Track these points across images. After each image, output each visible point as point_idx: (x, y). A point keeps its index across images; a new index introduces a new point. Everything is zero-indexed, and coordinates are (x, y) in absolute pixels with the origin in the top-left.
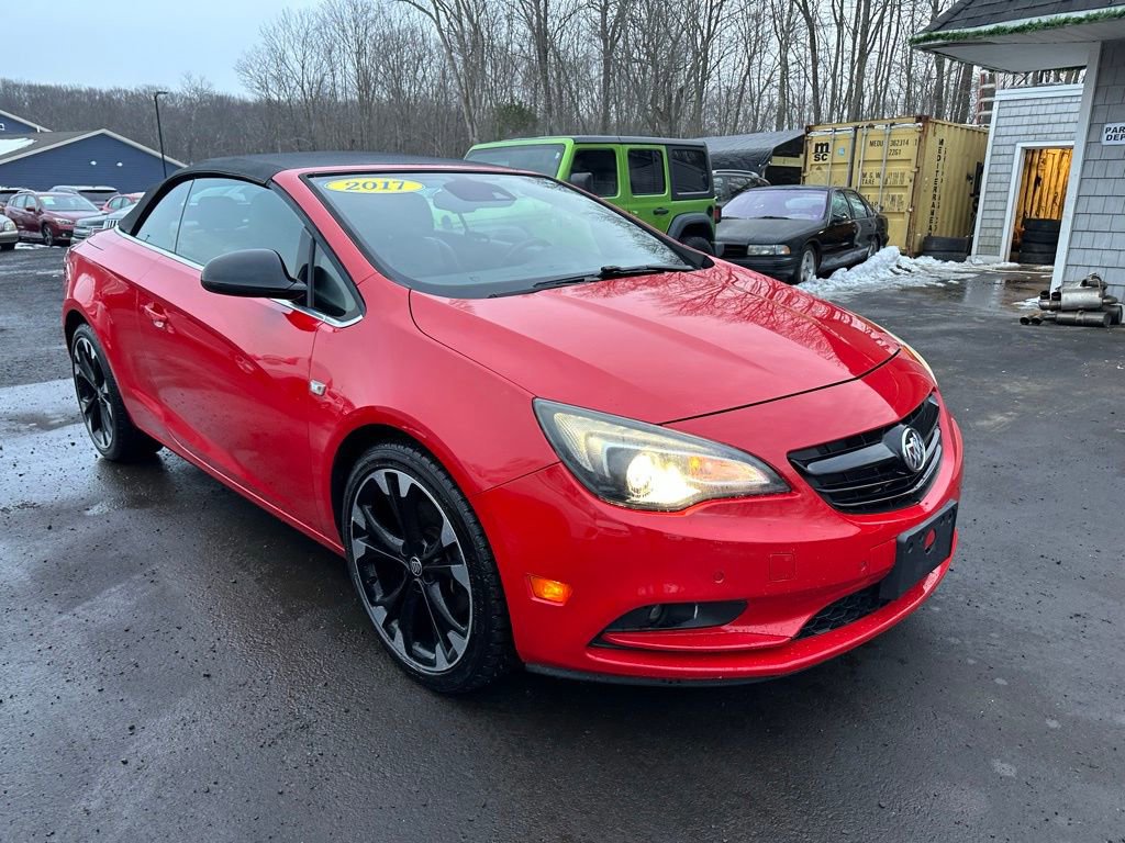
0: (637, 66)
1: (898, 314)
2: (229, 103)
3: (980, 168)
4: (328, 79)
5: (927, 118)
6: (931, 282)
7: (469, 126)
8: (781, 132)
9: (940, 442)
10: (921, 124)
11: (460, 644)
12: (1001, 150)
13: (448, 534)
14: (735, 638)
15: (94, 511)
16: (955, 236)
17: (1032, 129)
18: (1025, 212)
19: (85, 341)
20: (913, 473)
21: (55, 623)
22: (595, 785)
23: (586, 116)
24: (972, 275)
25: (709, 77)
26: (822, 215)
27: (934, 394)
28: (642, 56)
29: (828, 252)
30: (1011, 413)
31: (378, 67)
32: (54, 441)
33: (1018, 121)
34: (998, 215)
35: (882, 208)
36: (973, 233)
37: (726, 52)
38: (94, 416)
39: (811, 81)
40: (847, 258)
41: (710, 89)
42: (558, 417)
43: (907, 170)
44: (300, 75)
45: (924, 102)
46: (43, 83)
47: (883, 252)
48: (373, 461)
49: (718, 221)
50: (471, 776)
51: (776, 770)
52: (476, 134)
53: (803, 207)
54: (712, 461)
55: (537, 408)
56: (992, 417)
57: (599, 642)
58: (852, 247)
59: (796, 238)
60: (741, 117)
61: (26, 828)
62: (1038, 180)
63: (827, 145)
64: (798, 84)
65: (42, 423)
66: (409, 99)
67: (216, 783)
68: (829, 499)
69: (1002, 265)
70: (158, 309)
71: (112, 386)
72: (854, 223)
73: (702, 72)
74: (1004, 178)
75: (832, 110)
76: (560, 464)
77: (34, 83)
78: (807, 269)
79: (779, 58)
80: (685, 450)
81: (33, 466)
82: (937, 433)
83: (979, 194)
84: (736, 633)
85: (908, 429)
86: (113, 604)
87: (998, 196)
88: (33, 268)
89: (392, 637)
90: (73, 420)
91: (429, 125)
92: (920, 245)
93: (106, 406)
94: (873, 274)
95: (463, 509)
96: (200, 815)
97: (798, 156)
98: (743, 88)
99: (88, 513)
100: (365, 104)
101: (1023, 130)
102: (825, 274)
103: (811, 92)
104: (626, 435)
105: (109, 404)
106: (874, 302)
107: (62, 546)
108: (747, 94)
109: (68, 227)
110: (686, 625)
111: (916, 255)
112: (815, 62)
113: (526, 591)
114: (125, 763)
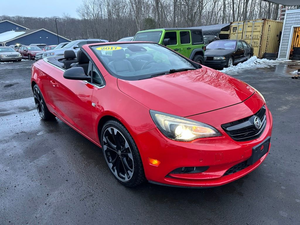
0: (183, 6)
1: (256, 76)
2: (74, 20)
3: (281, 33)
4: (100, 13)
5: (265, 19)
6: (266, 66)
7: (137, 25)
8: (223, 24)
9: (266, 119)
10: (263, 21)
11: (131, 174)
12: (287, 28)
13: (127, 145)
14: (206, 176)
15: (40, 134)
16: (273, 53)
17: (296, 22)
18: (294, 45)
19: (36, 89)
20: (257, 129)
21: (29, 165)
22: (168, 215)
23: (169, 21)
24: (278, 64)
25: (203, 9)
26: (235, 48)
27: (264, 105)
28: (185, 3)
29: (236, 58)
30: (288, 106)
31: (113, 9)
32: (30, 114)
33: (292, 19)
34: (286, 46)
35: (252, 45)
36: (278, 52)
37: (208, 1)
38: (39, 108)
39: (232, 9)
40: (241, 60)
41: (204, 12)
42: (156, 115)
43: (259, 34)
44: (93, 12)
45: (265, 14)
46: (28, 17)
47: (252, 58)
48: (107, 125)
49: (205, 50)
50: (135, 211)
51: (218, 212)
52: (139, 27)
53: (229, 46)
54: (199, 127)
55: (151, 113)
56: (283, 107)
57: (168, 176)
58: (243, 57)
59: (227, 55)
60: (212, 20)
61: (21, 221)
62: (298, 36)
63: (236, 27)
64: (229, 10)
65: (27, 109)
66: (121, 18)
67: (68, 211)
68: (233, 137)
69: (287, 61)
70: (54, 82)
71: (43, 101)
72: (243, 50)
73: (201, 7)
74: (288, 36)
75: (238, 17)
76: (157, 128)
77: (25, 17)
78: (230, 63)
79: (223, 3)
80: (191, 124)
81: (25, 121)
82: (265, 116)
83: (280, 40)
84: (206, 175)
85: (256, 117)
86: (44, 160)
87: (286, 41)
88: (26, 66)
89: (114, 171)
90: (34, 109)
91: (127, 25)
92: (263, 56)
93: (42, 106)
94: (249, 64)
95: (130, 138)
96: (64, 219)
97: (228, 31)
98: (213, 11)
99: (38, 134)
100: (110, 20)
101: (294, 22)
102: (235, 64)
103: (232, 12)
104: (175, 120)
105: (43, 105)
106: (249, 72)
107: (31, 144)
108: (214, 13)
109: (34, 55)
110: (192, 172)
111: (262, 58)
112: (233, 4)
113: (148, 162)
114: (46, 204)
